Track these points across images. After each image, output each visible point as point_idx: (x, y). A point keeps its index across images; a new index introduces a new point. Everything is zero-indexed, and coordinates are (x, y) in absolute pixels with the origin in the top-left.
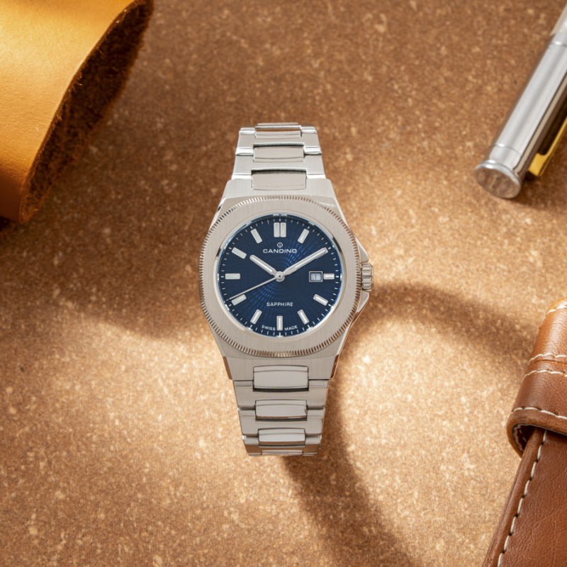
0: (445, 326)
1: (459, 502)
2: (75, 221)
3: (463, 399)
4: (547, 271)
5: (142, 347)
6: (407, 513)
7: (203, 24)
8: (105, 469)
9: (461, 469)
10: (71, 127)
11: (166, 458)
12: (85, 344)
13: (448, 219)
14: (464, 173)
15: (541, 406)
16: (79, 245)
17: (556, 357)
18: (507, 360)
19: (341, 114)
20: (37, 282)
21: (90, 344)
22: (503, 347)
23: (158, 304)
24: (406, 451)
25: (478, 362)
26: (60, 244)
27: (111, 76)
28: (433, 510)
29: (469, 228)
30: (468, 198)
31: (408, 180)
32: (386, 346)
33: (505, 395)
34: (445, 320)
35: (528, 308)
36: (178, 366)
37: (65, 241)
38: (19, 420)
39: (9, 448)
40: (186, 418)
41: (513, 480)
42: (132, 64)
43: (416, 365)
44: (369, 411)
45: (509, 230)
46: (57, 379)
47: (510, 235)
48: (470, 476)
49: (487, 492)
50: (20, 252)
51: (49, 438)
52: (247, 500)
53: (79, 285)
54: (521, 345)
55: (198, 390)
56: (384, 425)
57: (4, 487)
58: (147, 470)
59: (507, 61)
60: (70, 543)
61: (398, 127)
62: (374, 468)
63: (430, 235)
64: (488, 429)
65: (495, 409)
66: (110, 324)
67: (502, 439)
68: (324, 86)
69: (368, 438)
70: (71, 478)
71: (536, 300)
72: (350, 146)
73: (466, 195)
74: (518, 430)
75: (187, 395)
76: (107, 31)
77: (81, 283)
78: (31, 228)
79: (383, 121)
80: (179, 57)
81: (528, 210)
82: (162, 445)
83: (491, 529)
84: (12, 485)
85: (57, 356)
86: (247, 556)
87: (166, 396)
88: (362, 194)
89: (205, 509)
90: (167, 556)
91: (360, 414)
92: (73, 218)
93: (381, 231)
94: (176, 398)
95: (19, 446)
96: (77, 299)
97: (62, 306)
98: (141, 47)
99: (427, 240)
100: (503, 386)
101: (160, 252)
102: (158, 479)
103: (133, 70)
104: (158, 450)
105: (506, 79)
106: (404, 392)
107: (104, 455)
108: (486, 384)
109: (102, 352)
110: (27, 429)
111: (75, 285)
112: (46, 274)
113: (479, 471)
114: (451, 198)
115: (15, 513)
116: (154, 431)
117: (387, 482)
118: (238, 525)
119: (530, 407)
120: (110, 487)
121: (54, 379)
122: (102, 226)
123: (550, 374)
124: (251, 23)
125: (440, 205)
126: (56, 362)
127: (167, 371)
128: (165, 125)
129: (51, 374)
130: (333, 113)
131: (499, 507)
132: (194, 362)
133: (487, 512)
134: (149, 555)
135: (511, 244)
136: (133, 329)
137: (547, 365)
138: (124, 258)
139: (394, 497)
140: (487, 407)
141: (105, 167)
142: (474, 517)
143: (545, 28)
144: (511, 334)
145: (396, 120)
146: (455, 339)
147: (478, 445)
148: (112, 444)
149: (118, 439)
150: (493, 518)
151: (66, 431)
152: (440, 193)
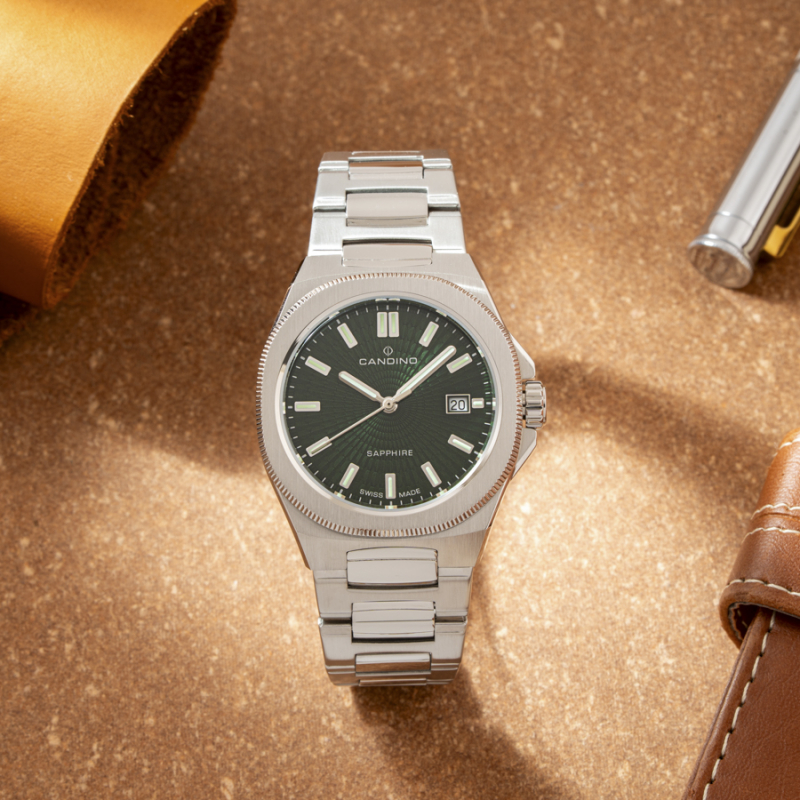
0: (637, 463)
1: (652, 711)
2: (122, 306)
3: (661, 567)
4: (781, 389)
5: (211, 486)
6: (578, 724)
7: (307, 34)
8: (157, 655)
9: (655, 665)
10: (119, 174)
11: (242, 641)
12: (132, 480)
13: (643, 313)
14: (667, 249)
15: (768, 578)
16: (127, 341)
17: (791, 509)
18: (724, 512)
19: (496, 163)
20: (66, 391)
21: (138, 479)
22: (718, 495)
23: (235, 425)
24: (579, 638)
25: (682, 515)
26: (100, 339)
27: (176, 104)
28: (615, 722)
29: (674, 327)
30: (673, 284)
31: (589, 257)
32: (554, 490)
33: (719, 562)
34: (637, 455)
35: (754, 440)
36: (261, 513)
37: (106, 334)
38: (38, 584)
39: (23, 623)
40: (271, 585)
41: (727, 681)
42: (205, 88)
43: (594, 517)
44: (527, 581)
45: (729, 330)
46: (92, 528)
47: (731, 338)
48: (667, 673)
49: (690, 697)
50: (44, 349)
51: (78, 610)
52: (354, 702)
53: (125, 396)
54: (742, 492)
55: (288, 547)
56: (549, 600)
57: (14, 678)
58: (214, 658)
59: (731, 93)
60: (106, 759)
61: (577, 183)
62: (533, 661)
63: (618, 335)
64: (695, 609)
65: (704, 581)
66: (167, 451)
67: (714, 624)
68: (474, 123)
69: (526, 619)
70: (109, 667)
71: (766, 429)
72: (508, 208)
73: (671, 279)
74: (736, 611)
75: (274, 553)
76: (170, 41)
77: (128, 393)
78: (60, 315)
79: (556, 174)
80: (272, 79)
81: (757, 302)
82: (236, 623)
83: (696, 750)
84: (26, 675)
85: (93, 496)
86: (353, 781)
87: (244, 555)
88: (524, 276)
89: (295, 713)
90: (241, 778)
91: (515, 584)
92: (119, 302)
93: (551, 328)
94: (258, 557)
95: (36, 621)
96: (123, 417)
97: (100, 426)
98: (218, 64)
99: (615, 342)
100: (716, 548)
101: (239, 353)
102: (230, 671)
103: (207, 96)
104: (231, 630)
105: (730, 118)
106: (578, 555)
107: (155, 636)
108: (692, 545)
109: (155, 491)
110: (48, 597)
111: (120, 396)
112: (79, 381)
113: (681, 668)
114: (650, 284)
115: (29, 714)
116: (226, 603)
117: (551, 681)
118: (341, 738)
119: (752, 578)
120: (162, 680)
121: (88, 527)
122: (159, 314)
123: (781, 533)
124: (373, 32)
125: (633, 293)
126: (91, 504)
127: (246, 519)
128: (251, 174)
129: (84, 520)
130: (485, 161)
131: (706, 719)
133: (690, 726)
134: (215, 777)
135: (731, 350)
136: (199, 460)
137: (778, 521)
138: (188, 359)
139: (561, 702)
140: (693, 578)
141: (164, 232)
142: (672, 732)
143: (786, 48)
144: (729, 477)
145: (573, 173)
146: (651, 482)
147: (680, 631)
148: (166, 620)
149: (175, 614)
150: (698, 734)
151: (102, 601)
152: (633, 277)
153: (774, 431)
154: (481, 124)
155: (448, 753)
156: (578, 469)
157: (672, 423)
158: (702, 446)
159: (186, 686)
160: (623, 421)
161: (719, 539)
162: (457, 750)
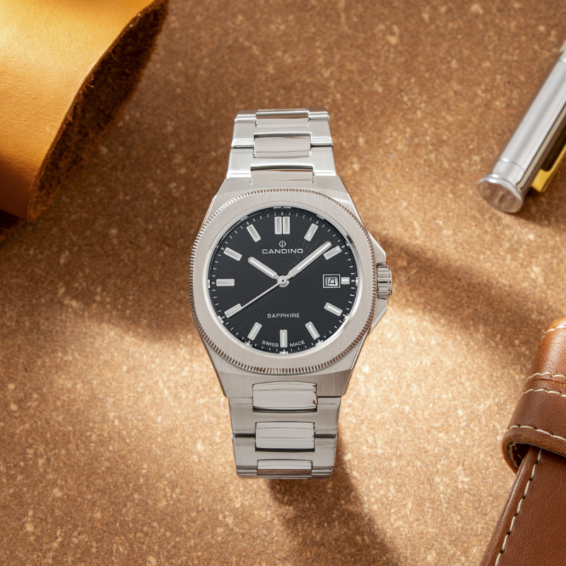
0: (445, 338)
1: (452, 514)
2: (83, 220)
3: (460, 412)
4: (548, 288)
6: (400, 523)
7: (217, 29)
8: (103, 468)
9: (455, 482)
10: (82, 126)
11: (164, 460)
12: (88, 343)
13: (452, 232)
14: (469, 187)
15: (537, 425)
16: (86, 245)
17: (554, 376)
18: (506, 374)
19: (349, 124)
20: (43, 279)
21: (92, 343)
22: (502, 362)
23: (161, 306)
24: (401, 462)
25: (476, 376)
26: (67, 243)
27: (123, 77)
28: (426, 522)
29: (473, 242)
30: (473, 212)
31: (414, 192)
32: (386, 357)
33: (501, 410)
34: (445, 332)
35: (528, 323)
37: (72, 240)
38: (20, 417)
39: (9, 444)
40: (185, 420)
41: (507, 495)
42: (144, 67)
43: (414, 377)
44: (365, 421)
45: (512, 245)
46: (59, 377)
47: (513, 250)
48: (463, 488)
49: (480, 505)
50: (27, 250)
51: (49, 435)
52: (242, 505)
53: (84, 284)
54: (519, 360)
55: (198, 393)
56: (381, 435)
57: (2, 483)
58: (144, 471)
59: (516, 77)
60: (66, 542)
61: (406, 139)
62: (369, 477)
63: (433, 247)
64: (484, 443)
65: (491, 423)
66: (113, 324)
67: (497, 453)
68: (334, 95)
69: (364, 448)
70: (69, 476)
71: (536, 316)
72: (357, 156)
73: (471, 209)
74: (513, 447)
75: (187, 397)
76: (121, 34)
77: (86, 282)
78: (39, 225)
79: (391, 133)
80: (192, 61)
81: (532, 226)
82: (160, 446)
83: (483, 543)
84: (10, 481)
85: (60, 355)
86: (240, 560)
87: (166, 398)
88: (368, 204)
89: (200, 511)
90: (161, 557)
91: (356, 423)
92: (81, 217)
94: (176, 400)
95: (19, 443)
96: (82, 299)
97: (66, 305)
98: (155, 50)
100: (500, 400)
101: (165, 255)
102: (155, 481)
103: (145, 72)
104: (156, 452)
105: (515, 95)
106: (402, 403)
107: (102, 455)
108: (483, 397)
109: (104, 352)
110: (27, 426)
111: (81, 284)
112: (52, 273)
113: (473, 484)
114: (456, 212)
115: (12, 509)
116: (153, 432)
117: (382, 492)
118: (232, 529)
119: (526, 425)
120: (107, 486)
121: (56, 377)
122: (109, 226)
123: (547, 393)
124: (264, 30)
125: (445, 217)
126: (58, 360)
127: (168, 373)
128: (176, 128)
129: (54, 372)
130: (341, 123)
131: (491, 521)
133: (479, 525)
134: (143, 556)
135: (513, 259)
136: (135, 331)
137: (545, 384)
138: (129, 259)
139: (388, 507)
140: (483, 421)
141: (114, 168)
142: (466, 530)
143: (555, 45)
144: (510, 349)
145: (404, 132)
146: (455, 352)
147: (473, 458)
148: (111, 444)
149: (117, 439)
150: (485, 532)
151: (65, 429)
152: (445, 206)
153: (542, 317)
154: (338, 96)
155: (308, 542)
156: (403, 342)
157: (470, 310)
158: (491, 327)
160: (435, 309)
161: (502, 393)
162: (315, 540)
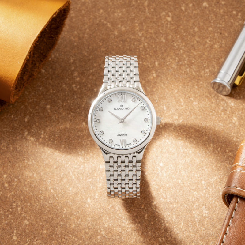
0: (196, 150)
1: (201, 227)
2: (35, 102)
3: (203, 182)
4: (240, 126)
5: (63, 158)
6: (178, 232)
7: (91, 16)
8: (47, 211)
9: (202, 213)
10: (33, 61)
11: (73, 207)
12: (38, 156)
13: (197, 103)
14: (204, 83)
15: (237, 186)
16: (36, 113)
17: (244, 164)
18: (223, 165)
19: (151, 56)
20: (18, 128)
21: (40, 156)
22: (221, 160)
23: (70, 139)
24: (178, 205)
25: (210, 166)
26: (28, 112)
27: (51, 39)
28: (190, 231)
29: (207, 107)
30: (206, 94)
31: (180, 86)
32: (170, 159)
33: (221, 181)
35: (232, 142)
36: (79, 166)
37: (30, 111)
38: (9, 189)
39: (5, 201)
40: (82, 189)
41: (225, 218)
42: (60, 34)
43: (183, 167)
44: (162, 187)
45: (224, 108)
46: (26, 171)
47: (224, 110)
48: (206, 216)
49: (213, 223)
50: (10, 116)
51: (22, 197)
52: (108, 225)
53: (36, 130)
54: (229, 159)
55: (87, 177)
56: (169, 193)
57: (2, 218)
58: (65, 212)
59: (224, 34)
60: (31, 244)
61: (176, 62)
62: (164, 212)
63: (189, 110)
64: (214, 196)
65: (217, 187)
66: (49, 147)
67: (220, 200)
68: (144, 44)
69: (162, 199)
70: (32, 215)
71: (236, 139)
72: (155, 70)
73: (206, 93)
74: (227, 196)
75: (83, 179)
76: (50, 20)
77: (37, 129)
78: (15, 105)
79: (169, 60)
80: (81, 31)
81: (232, 99)
82: (71, 201)
83: (215, 239)
84: (6, 218)
85: (26, 161)
87: (73, 180)
88: (160, 92)
89: (90, 229)
91: (158, 188)
92: (34, 101)
93: (168, 108)
94: (78, 180)
95: (9, 201)
96: (35, 137)
97: (28, 140)
98: (64, 26)
99: (188, 112)
100: (221, 177)
101: (71, 116)
102: (69, 216)
103: (61, 36)
104: (70, 203)
105: (223, 42)
106: (177, 179)
107: (46, 205)
108: (213, 176)
109: (45, 160)
110: (13, 193)
111: (34, 130)
112: (21, 125)
113: (210, 214)
114: (199, 94)
115: (7, 230)
116: (68, 195)
117: (170, 218)
118: (104, 236)
119: (232, 186)
120: (49, 219)
121: (25, 171)
122: (46, 104)
123: (241, 172)
124: (112, 16)
125: (194, 97)
126: (26, 164)
127: (74, 168)
128: (74, 61)
129: (23, 169)
130: (147, 56)
131: (218, 230)
132: (86, 165)
133: (213, 232)
135: (225, 114)
136: (59, 150)
137: (240, 168)
138: (56, 119)
139: (173, 225)
140: (214, 186)
141: (48, 79)
142: (207, 234)
143: (241, 20)
144: (224, 154)
145: (175, 59)
146: (200, 156)
147: (209, 202)
148: (50, 200)
149: (52, 198)
150: (215, 235)
151: (29, 194)
152: (194, 92)
153: (238, 140)
154: (146, 44)
156: (177, 152)
157: (207, 137)
158: (216, 145)
159: (56, 221)
160: (191, 137)
